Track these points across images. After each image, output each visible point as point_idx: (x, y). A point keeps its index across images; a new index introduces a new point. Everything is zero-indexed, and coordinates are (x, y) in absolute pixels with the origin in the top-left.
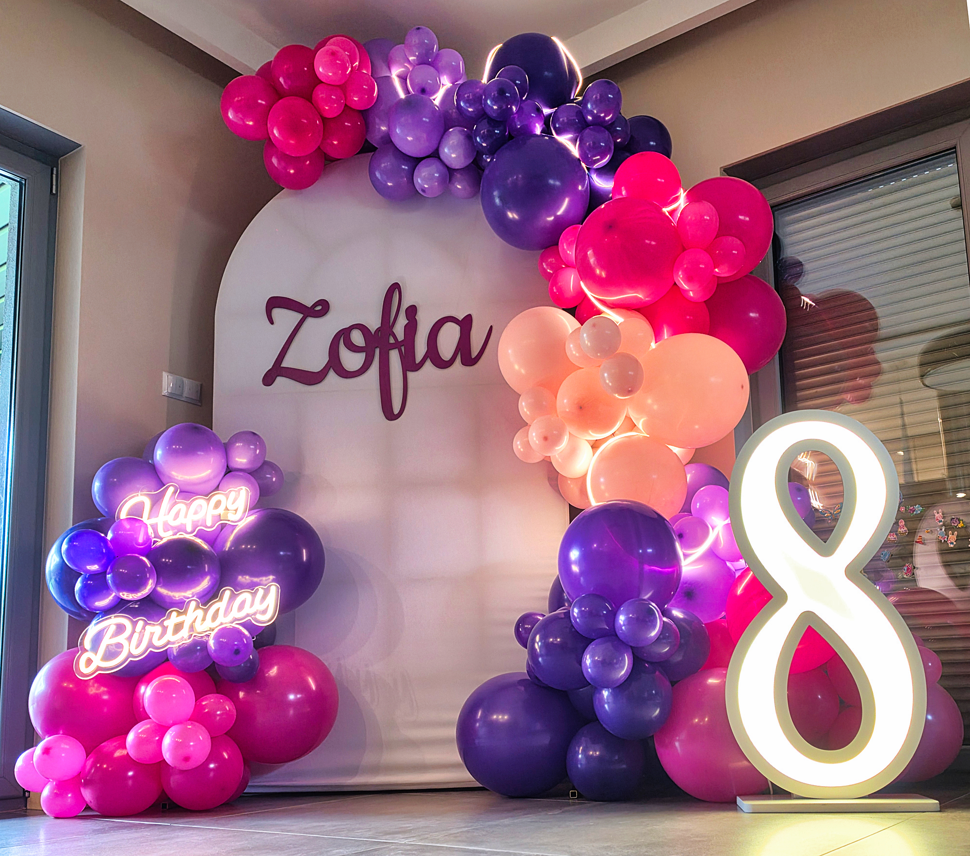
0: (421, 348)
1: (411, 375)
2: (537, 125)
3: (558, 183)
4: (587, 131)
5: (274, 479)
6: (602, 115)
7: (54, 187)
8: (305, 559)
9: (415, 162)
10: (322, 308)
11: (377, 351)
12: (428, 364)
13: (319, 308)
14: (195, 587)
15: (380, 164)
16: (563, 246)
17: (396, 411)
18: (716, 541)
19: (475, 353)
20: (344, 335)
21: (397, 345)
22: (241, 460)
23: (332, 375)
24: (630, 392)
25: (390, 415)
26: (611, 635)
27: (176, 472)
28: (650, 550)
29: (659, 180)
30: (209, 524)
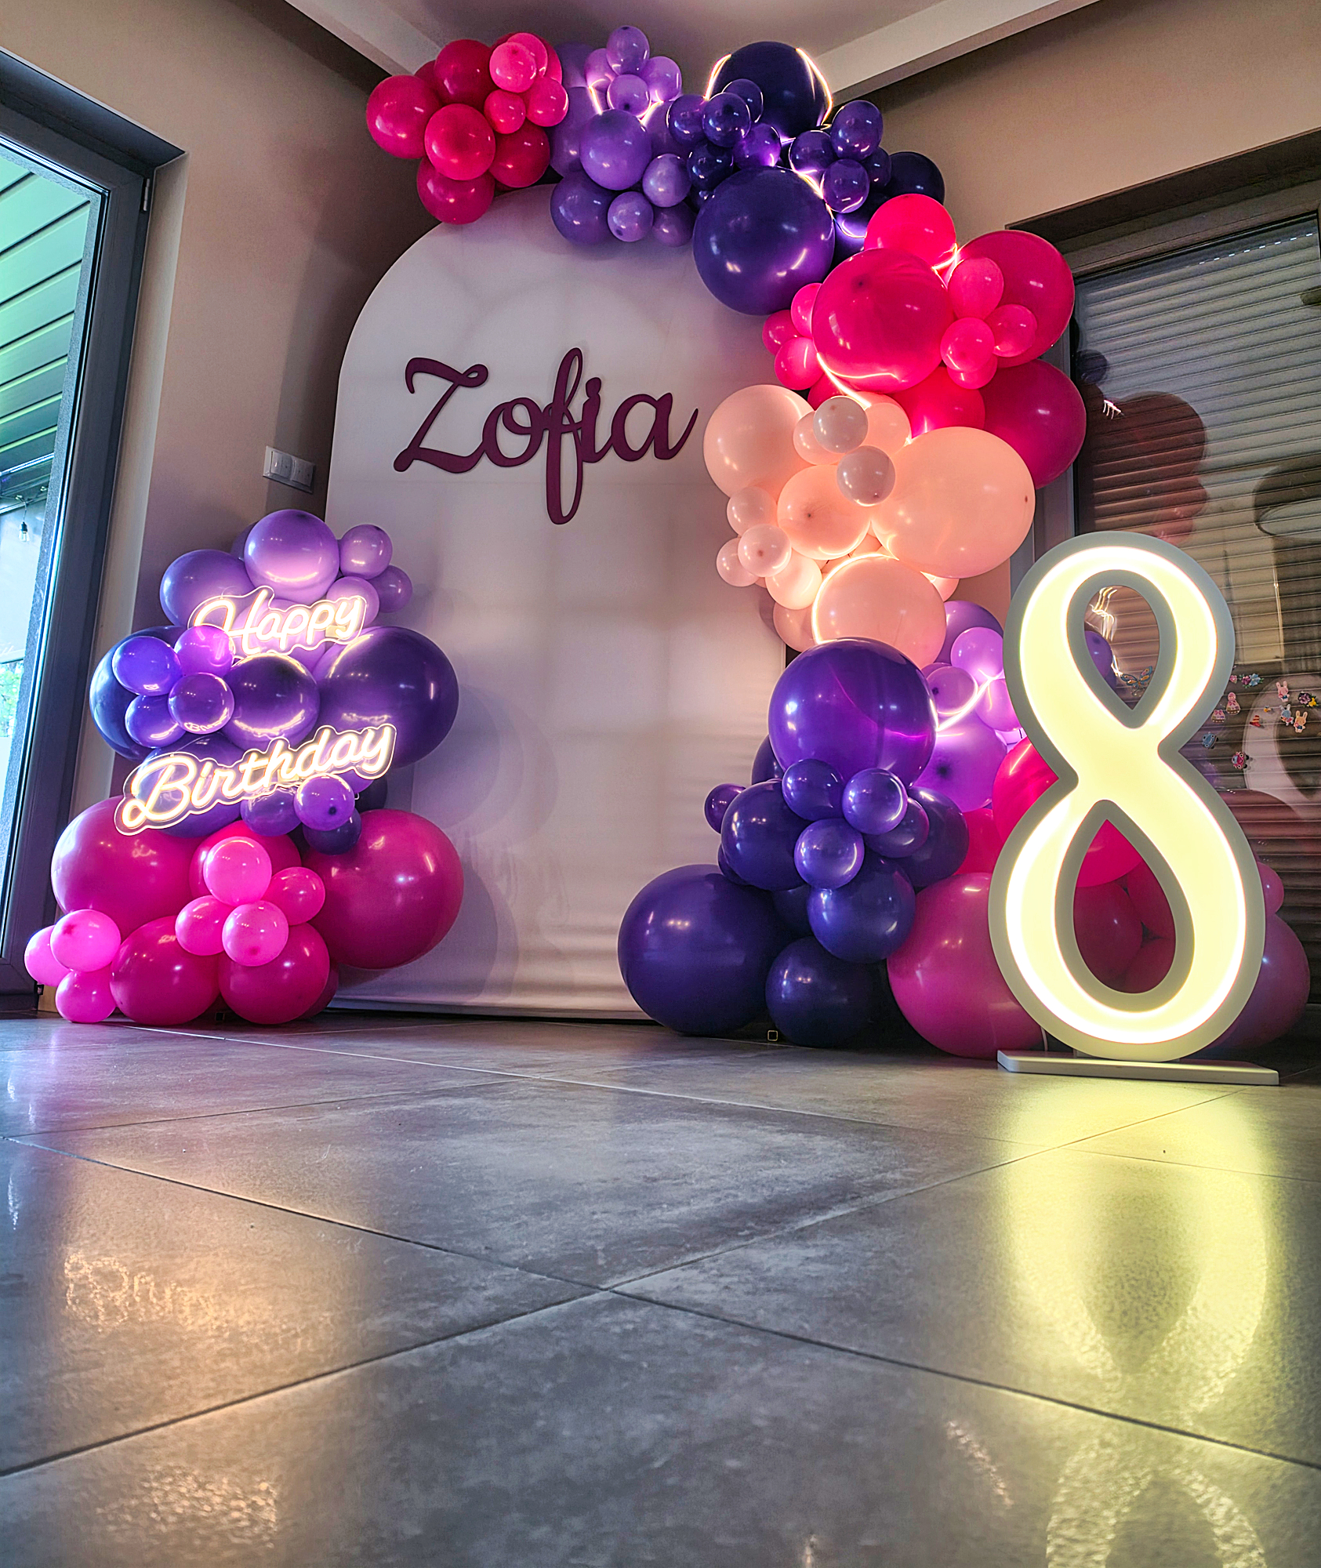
0: (603, 433)
1: (586, 466)
2: (771, 155)
3: (794, 229)
4: (837, 164)
5: (400, 591)
6: (857, 146)
7: (145, 203)
8: (432, 696)
9: (610, 195)
10: (477, 376)
11: (546, 434)
12: (612, 453)
13: (474, 375)
14: (283, 723)
15: (565, 198)
16: (797, 311)
17: (566, 512)
18: (983, 702)
19: (673, 442)
20: (504, 412)
21: (573, 428)
22: (358, 562)
23: (485, 461)
24: (876, 498)
25: (556, 515)
26: (837, 816)
27: (272, 572)
28: (894, 707)
29: (927, 230)
30: (310, 641)
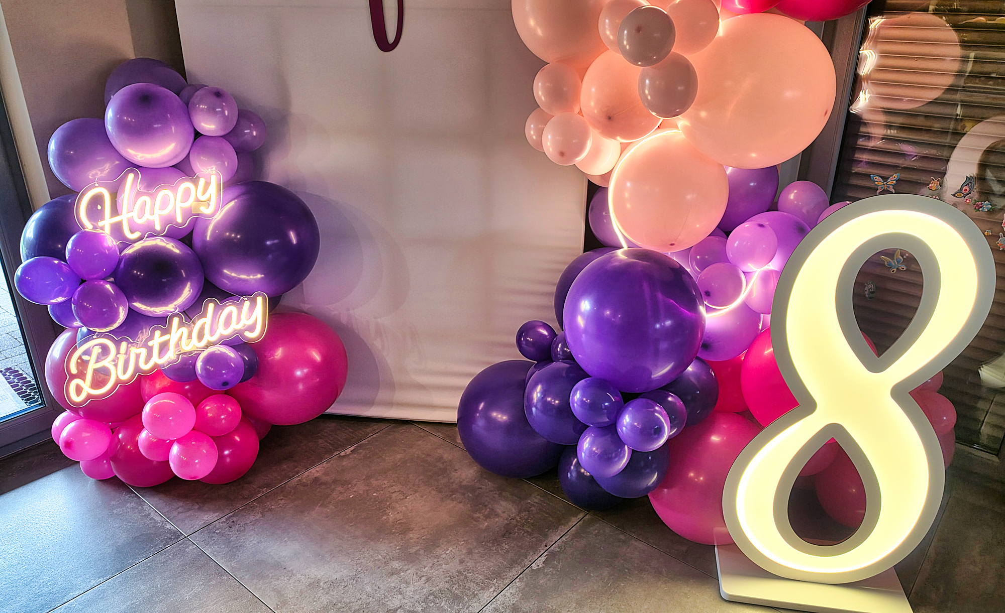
5: (255, 133)
8: (293, 242)
17: (391, 38)
18: (749, 299)
25: (385, 45)
30: (179, 220)
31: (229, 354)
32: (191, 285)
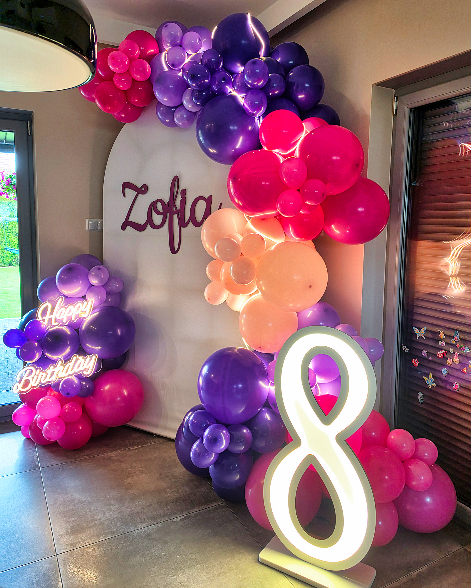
0: (187, 214)
1: (183, 229)
11: (168, 215)
12: (191, 224)
13: (143, 189)
14: (63, 353)
17: (176, 248)
20: (153, 205)
21: (177, 212)
23: (149, 226)
25: (173, 250)
28: (240, 386)
30: (73, 319)
31: (75, 381)
32: (70, 348)
